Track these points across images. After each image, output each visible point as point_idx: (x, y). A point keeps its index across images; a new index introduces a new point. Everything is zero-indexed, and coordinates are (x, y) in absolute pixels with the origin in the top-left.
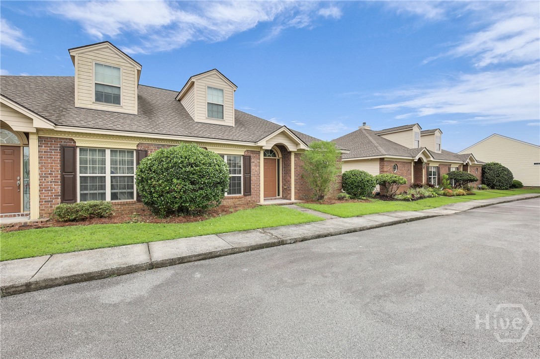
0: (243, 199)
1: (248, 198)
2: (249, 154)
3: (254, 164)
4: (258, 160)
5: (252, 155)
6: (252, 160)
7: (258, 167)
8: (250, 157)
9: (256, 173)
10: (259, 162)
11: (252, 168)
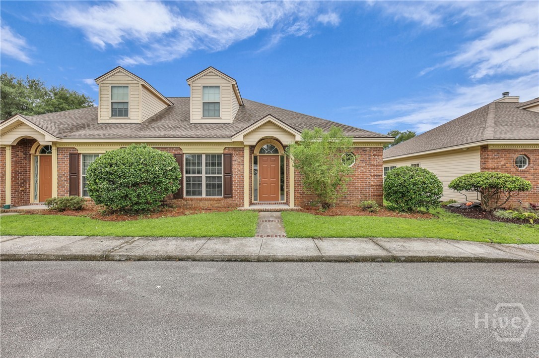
0: (223, 201)
1: (229, 201)
2: (230, 152)
3: (236, 162)
4: (242, 158)
5: (234, 152)
6: (234, 158)
7: (241, 166)
8: (231, 154)
9: (239, 172)
10: (243, 161)
11: (234, 167)
